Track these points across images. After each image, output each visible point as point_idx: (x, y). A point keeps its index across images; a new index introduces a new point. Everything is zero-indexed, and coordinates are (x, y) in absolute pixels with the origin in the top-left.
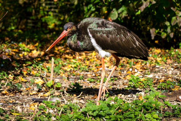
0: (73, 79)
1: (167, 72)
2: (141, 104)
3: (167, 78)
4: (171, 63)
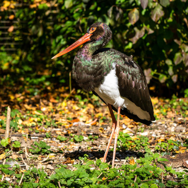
0: (37, 137)
1: (168, 129)
2: (133, 171)
3: (168, 137)
4: (174, 117)
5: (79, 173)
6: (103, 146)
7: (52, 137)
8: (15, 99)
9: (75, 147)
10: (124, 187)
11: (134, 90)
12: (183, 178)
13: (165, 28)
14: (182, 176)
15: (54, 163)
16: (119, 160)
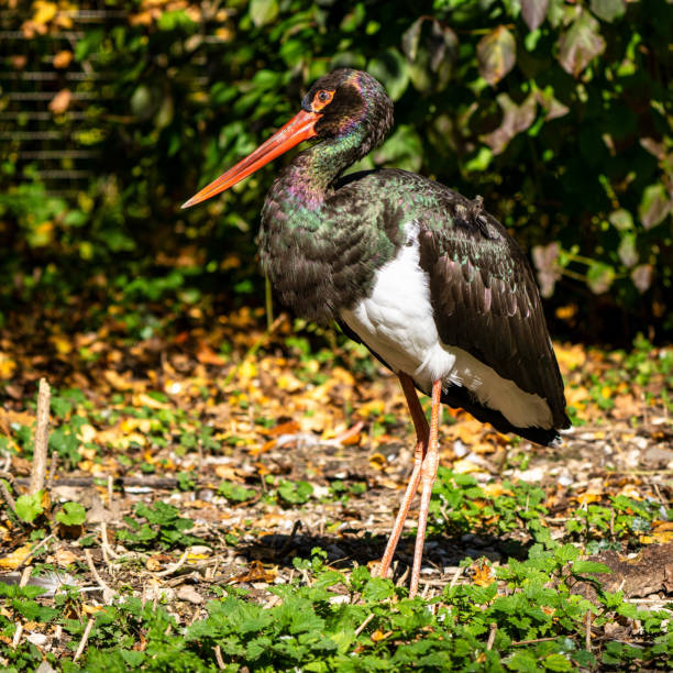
0: (146, 489)
1: (615, 457)
2: (484, 607)
3: (615, 485)
4: (638, 414)
5: (291, 614)
6: (383, 518)
7: (202, 489)
8: (74, 352)
9: (281, 522)
10: (449, 665)
11: (490, 321)
12: (663, 634)
13: (607, 95)
14: (658, 627)
15: (204, 582)
16: (437, 571)
